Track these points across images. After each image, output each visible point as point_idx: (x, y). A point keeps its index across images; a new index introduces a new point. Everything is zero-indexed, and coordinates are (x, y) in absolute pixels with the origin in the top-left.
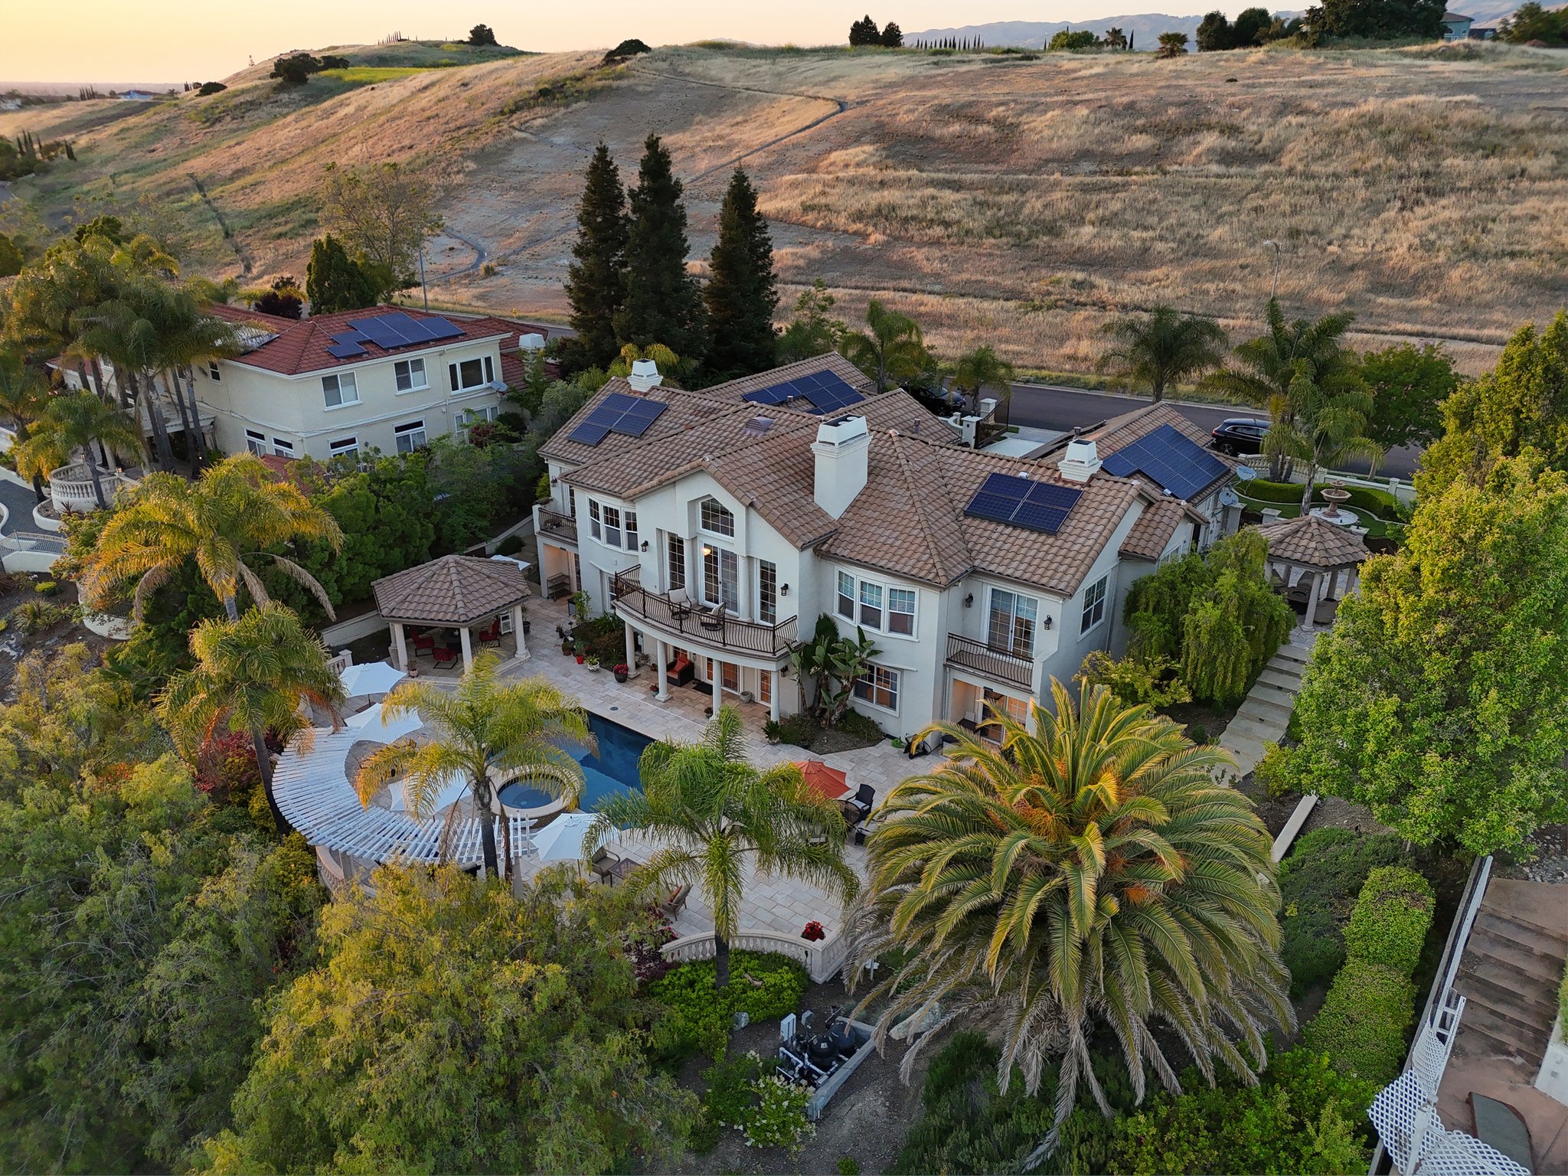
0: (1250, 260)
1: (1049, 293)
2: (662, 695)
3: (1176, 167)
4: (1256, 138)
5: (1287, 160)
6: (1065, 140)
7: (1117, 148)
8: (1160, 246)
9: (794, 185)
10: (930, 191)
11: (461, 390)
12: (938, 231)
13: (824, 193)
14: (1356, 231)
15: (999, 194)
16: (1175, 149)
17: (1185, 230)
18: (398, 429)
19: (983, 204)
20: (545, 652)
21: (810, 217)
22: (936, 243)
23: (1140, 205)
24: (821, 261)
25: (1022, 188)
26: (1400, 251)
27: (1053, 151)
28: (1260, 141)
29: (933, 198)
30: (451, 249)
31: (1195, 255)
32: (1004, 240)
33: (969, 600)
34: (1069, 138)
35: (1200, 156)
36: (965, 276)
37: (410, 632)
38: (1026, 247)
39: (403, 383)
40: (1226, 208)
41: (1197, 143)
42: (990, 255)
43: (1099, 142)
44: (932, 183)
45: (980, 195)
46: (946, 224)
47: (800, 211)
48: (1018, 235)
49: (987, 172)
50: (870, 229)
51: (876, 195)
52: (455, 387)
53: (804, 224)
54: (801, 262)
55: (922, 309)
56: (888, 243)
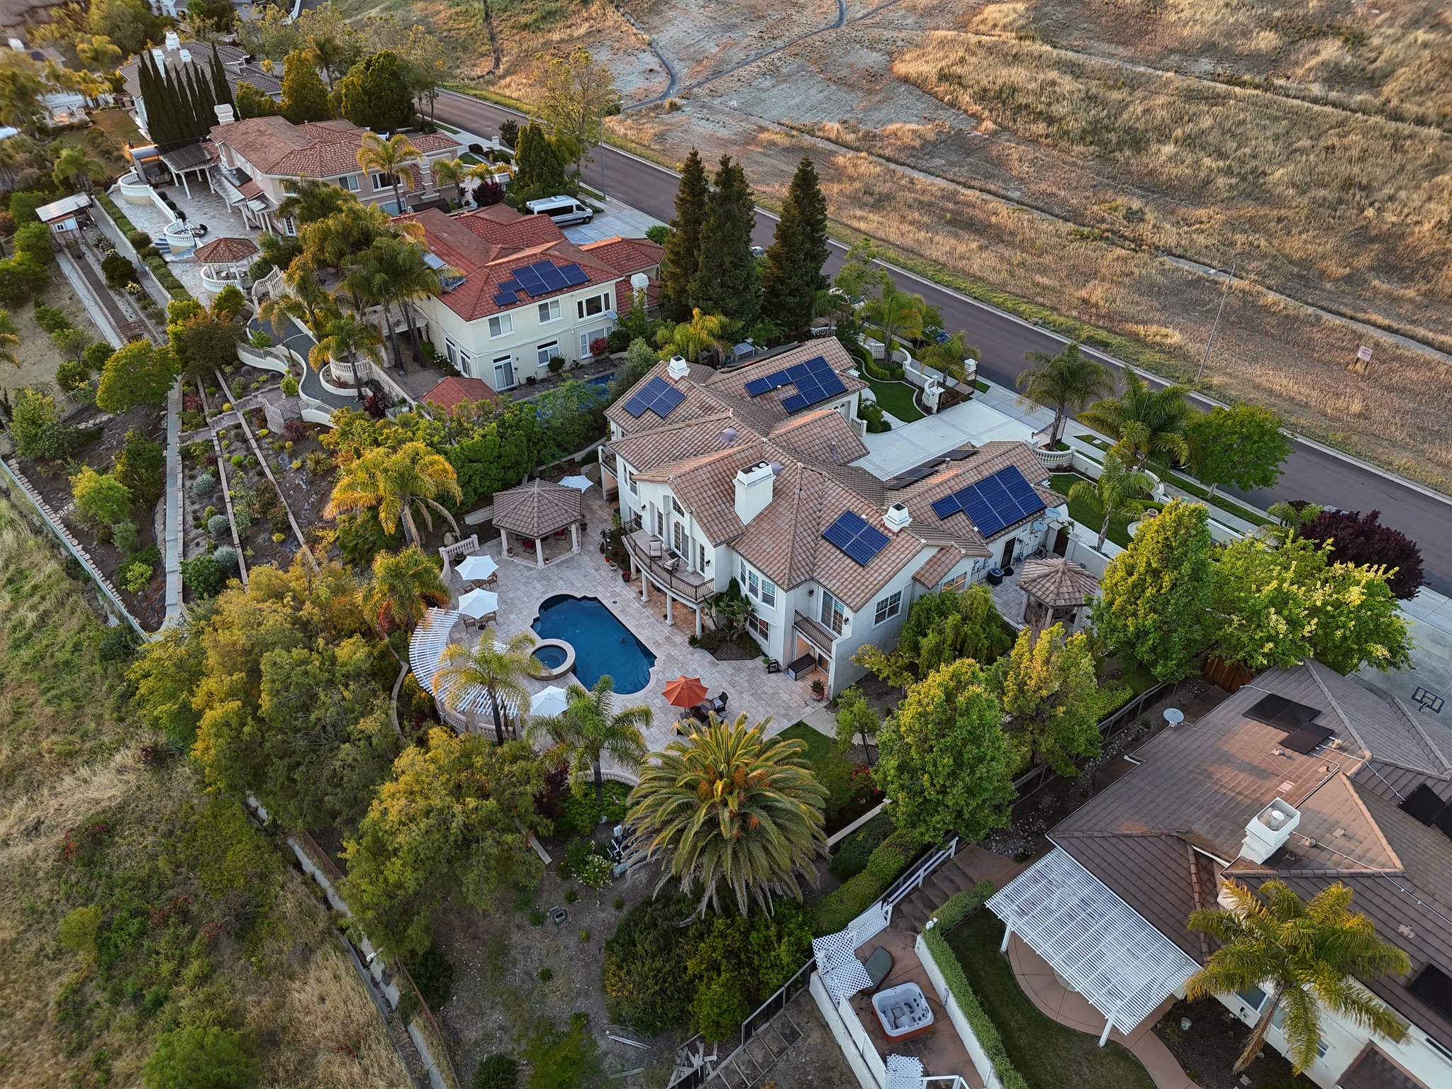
0: (1290, 213)
1: (1103, 220)
2: (644, 598)
3: (1282, 82)
4: (1373, 55)
5: (1387, 89)
6: (1198, 27)
7: (1243, 46)
8: (1222, 181)
9: (942, 43)
10: (1053, 75)
11: (586, 317)
12: (1040, 128)
13: (962, 61)
14: (1403, 194)
15: (1111, 88)
16: (1293, 58)
17: (1254, 163)
18: (540, 347)
19: (1091, 99)
20: (591, 548)
21: (944, 87)
22: (1034, 141)
23: (1228, 125)
24: (934, 144)
25: (1132, 84)
26: (1427, 226)
27: (1182, 40)
28: (1375, 60)
29: (1053, 83)
30: (651, 70)
31: (1248, 196)
32: (1092, 148)
33: (811, 592)
34: (1203, 24)
35: (1310, 70)
36: (1043, 186)
37: (509, 534)
38: (1108, 160)
39: (544, 316)
40: (1305, 143)
41: (1316, 52)
42: (1074, 164)
43: (1228, 35)
44: (1060, 65)
45: (1095, 87)
46: (1051, 120)
47: (934, 79)
48: (1105, 144)
49: (1112, 56)
50: (987, 113)
51: (1005, 72)
52: (581, 316)
53: (935, 95)
54: (917, 143)
55: (993, 219)
56: (996, 132)
